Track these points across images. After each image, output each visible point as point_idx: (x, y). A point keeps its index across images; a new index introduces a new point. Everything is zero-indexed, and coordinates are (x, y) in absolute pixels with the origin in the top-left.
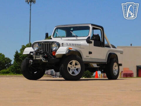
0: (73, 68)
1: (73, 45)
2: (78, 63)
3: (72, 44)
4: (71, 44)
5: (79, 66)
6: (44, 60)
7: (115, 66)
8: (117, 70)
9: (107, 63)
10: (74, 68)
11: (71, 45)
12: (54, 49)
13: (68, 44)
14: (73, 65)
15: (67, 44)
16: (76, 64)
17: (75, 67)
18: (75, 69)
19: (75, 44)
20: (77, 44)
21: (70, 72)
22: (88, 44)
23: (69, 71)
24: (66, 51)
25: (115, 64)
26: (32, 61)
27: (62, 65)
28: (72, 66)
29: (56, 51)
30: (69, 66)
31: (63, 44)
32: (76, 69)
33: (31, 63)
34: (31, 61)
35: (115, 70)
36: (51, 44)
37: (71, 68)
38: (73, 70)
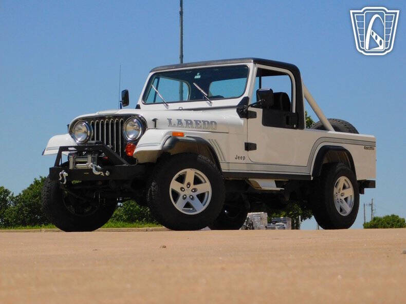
0: (188, 192)
1: (189, 123)
2: (202, 176)
3: (187, 121)
4: (183, 122)
5: (206, 187)
6: (96, 169)
7: (344, 187)
8: (351, 200)
9: (312, 178)
10: (192, 193)
11: (181, 123)
12: (131, 137)
13: (174, 121)
14: (189, 184)
15: (170, 120)
16: (197, 181)
17: (195, 190)
18: (195, 194)
19: (196, 121)
20: (204, 122)
21: (179, 206)
22: (242, 121)
23: (176, 200)
24: (162, 143)
25: (342, 180)
26: (65, 174)
27: (153, 184)
28: (185, 186)
29: (135, 141)
30: (174, 185)
31: (155, 120)
32: (198, 196)
33: (63, 181)
34: (62, 175)
35: (343, 198)
36: (122, 123)
37: (182, 194)
38: (188, 200)
